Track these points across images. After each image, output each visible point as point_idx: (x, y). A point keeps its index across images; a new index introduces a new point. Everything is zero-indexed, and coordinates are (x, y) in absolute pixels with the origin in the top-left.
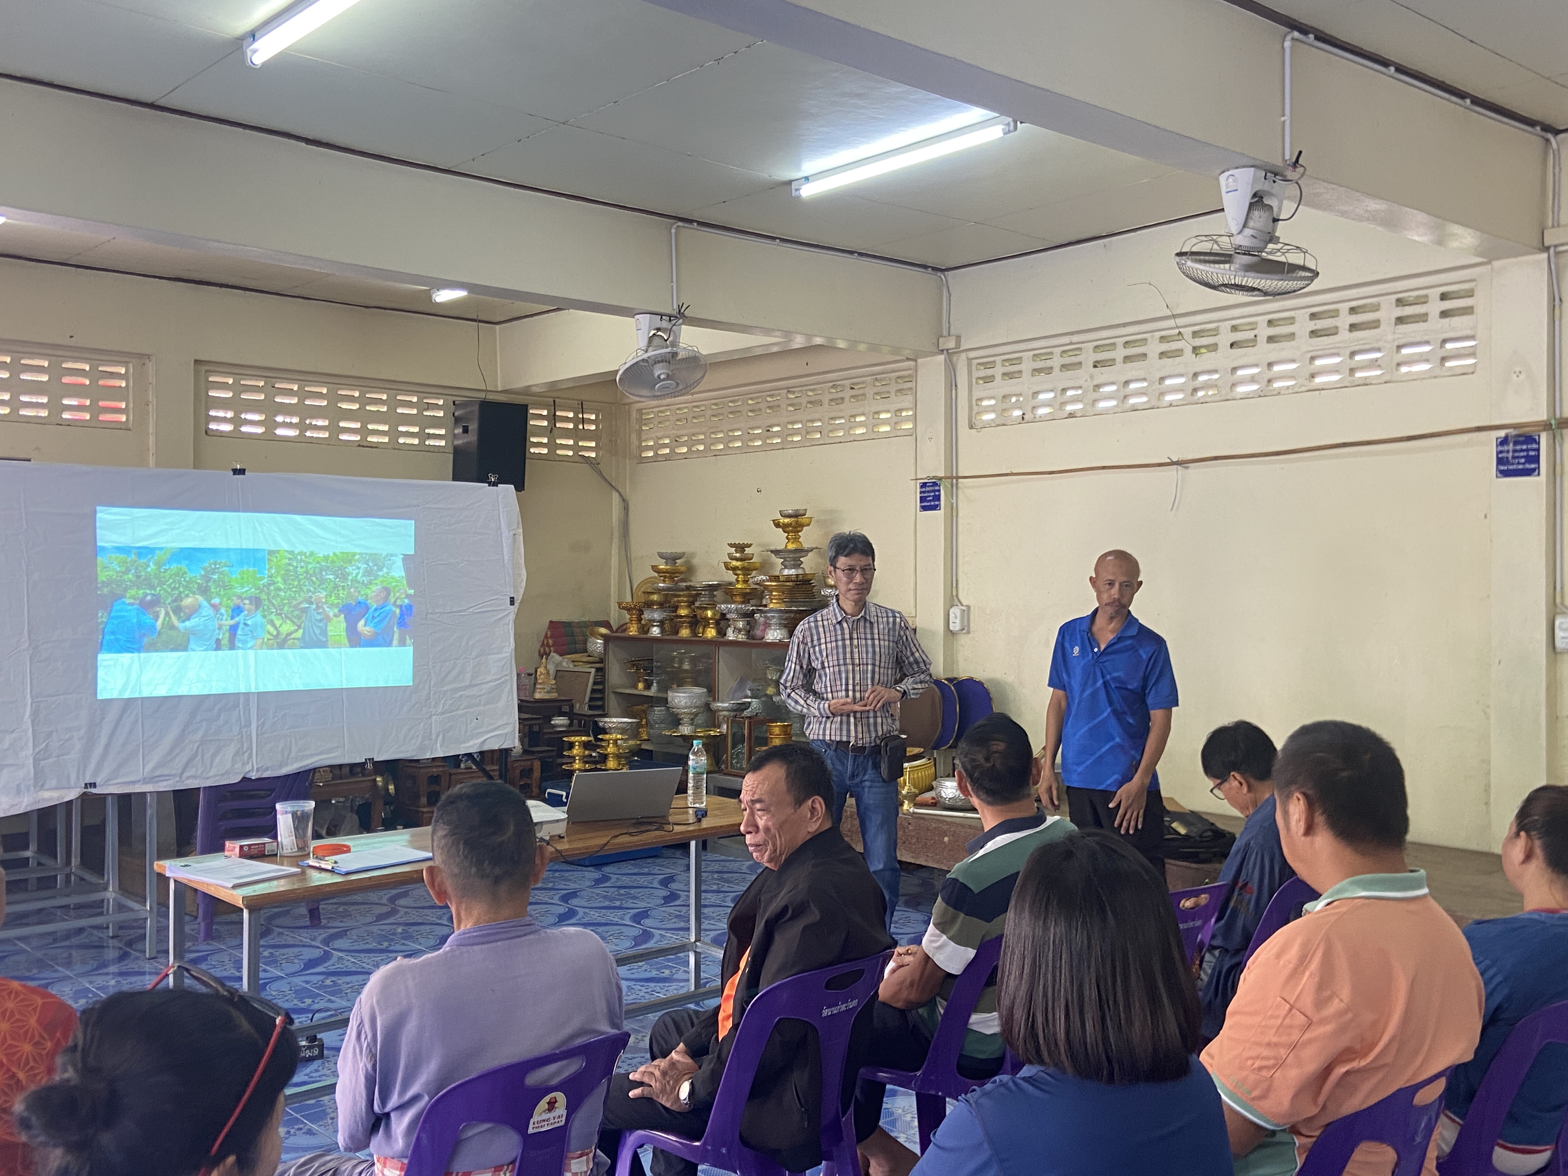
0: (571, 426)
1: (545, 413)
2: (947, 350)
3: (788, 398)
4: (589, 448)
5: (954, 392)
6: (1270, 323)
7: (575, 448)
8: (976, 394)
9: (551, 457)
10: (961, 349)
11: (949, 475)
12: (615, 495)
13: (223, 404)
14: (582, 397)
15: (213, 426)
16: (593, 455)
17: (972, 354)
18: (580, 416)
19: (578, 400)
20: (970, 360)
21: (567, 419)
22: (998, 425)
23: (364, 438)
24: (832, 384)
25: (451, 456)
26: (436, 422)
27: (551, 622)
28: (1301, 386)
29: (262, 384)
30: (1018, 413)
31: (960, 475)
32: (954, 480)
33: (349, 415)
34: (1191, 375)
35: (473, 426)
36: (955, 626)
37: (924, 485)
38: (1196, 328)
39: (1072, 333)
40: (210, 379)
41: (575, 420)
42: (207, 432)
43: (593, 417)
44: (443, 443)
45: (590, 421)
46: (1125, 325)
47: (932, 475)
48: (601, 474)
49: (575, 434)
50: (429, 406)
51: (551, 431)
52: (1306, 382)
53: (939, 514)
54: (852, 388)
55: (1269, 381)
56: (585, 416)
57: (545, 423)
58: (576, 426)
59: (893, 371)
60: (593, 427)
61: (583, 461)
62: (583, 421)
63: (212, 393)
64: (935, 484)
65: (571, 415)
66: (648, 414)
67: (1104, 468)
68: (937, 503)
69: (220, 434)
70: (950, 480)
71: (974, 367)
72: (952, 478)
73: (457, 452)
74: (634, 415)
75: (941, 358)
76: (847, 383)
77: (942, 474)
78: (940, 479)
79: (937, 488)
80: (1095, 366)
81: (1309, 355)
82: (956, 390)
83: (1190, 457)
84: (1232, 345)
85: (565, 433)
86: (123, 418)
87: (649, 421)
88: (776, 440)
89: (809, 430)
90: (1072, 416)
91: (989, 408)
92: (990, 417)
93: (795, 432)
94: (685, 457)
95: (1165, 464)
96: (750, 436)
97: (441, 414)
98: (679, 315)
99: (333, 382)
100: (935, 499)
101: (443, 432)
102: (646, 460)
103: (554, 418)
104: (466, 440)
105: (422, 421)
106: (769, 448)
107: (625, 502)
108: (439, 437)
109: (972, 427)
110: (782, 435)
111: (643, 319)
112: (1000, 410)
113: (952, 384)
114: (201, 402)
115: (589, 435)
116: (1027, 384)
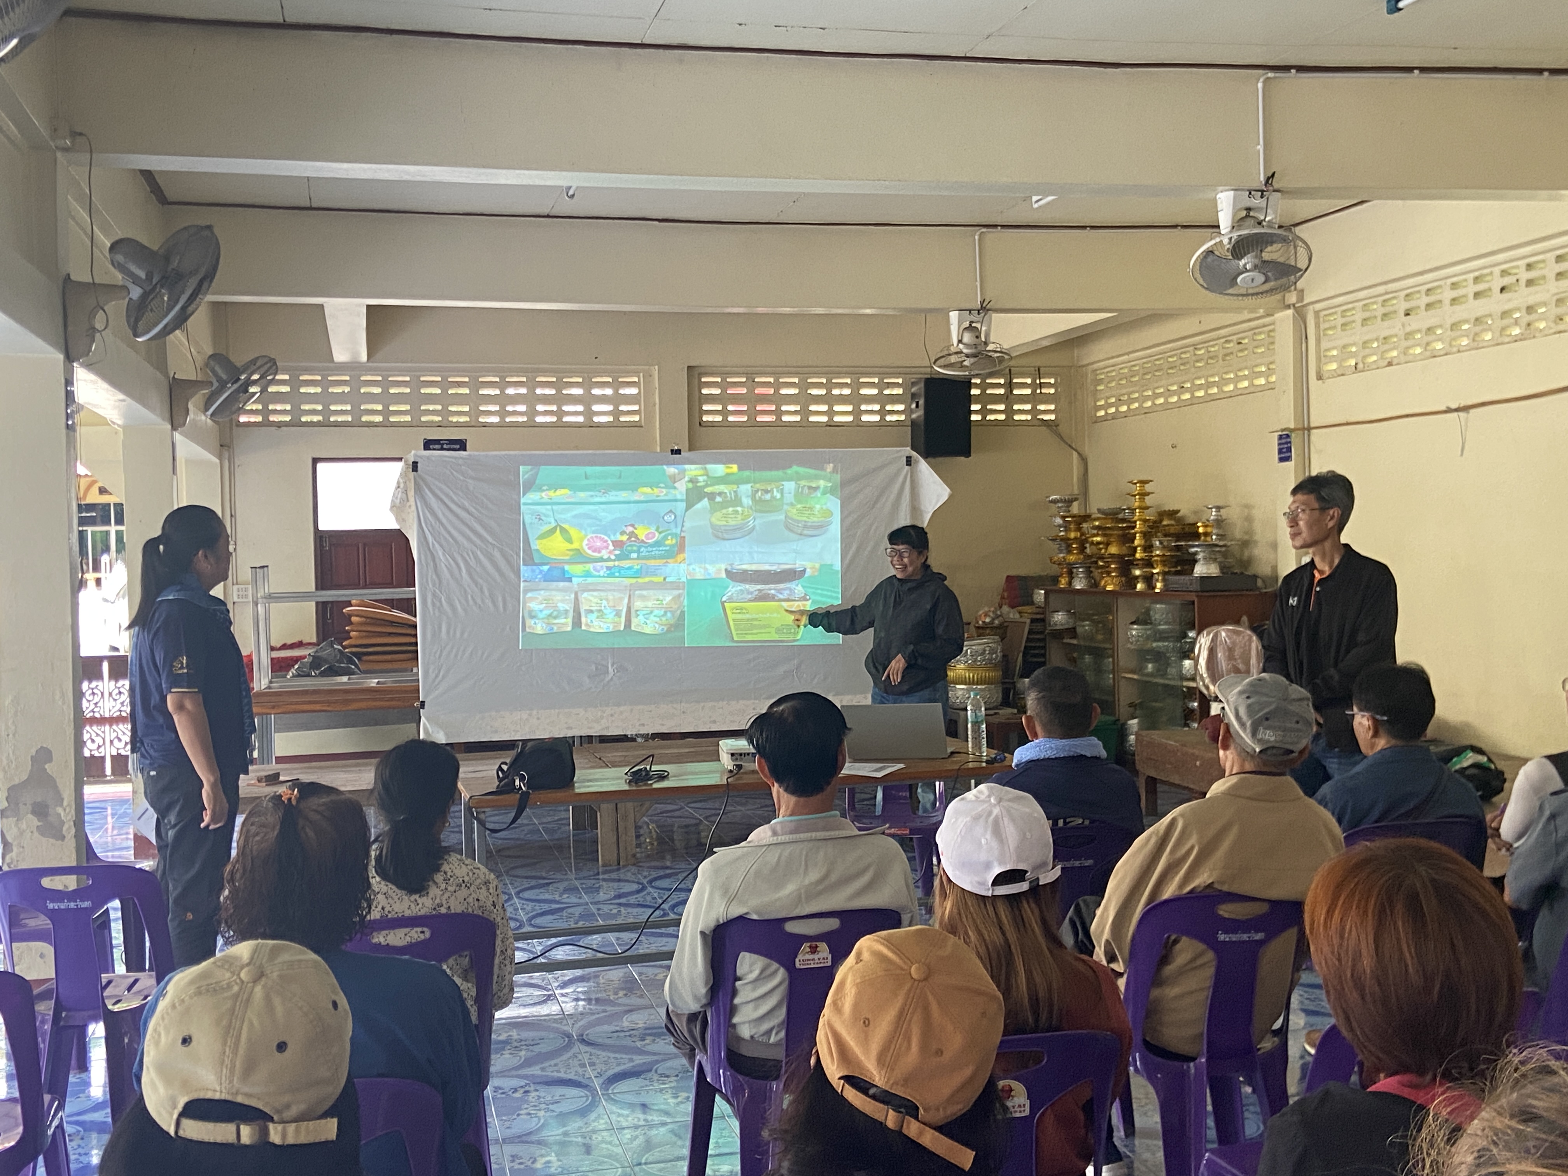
0: (1028, 391)
1: (1002, 381)
2: (1294, 305)
3: (1195, 355)
4: (1048, 412)
5: (1304, 345)
6: (1529, 267)
7: (1034, 412)
8: (1324, 345)
9: (1009, 422)
10: (1305, 302)
11: (1300, 426)
12: (1075, 454)
13: (711, 399)
14: (1038, 364)
15: (705, 418)
16: (1053, 417)
17: (1318, 306)
18: (1038, 382)
19: (1035, 367)
20: (1317, 313)
21: (1023, 385)
22: (1339, 376)
23: (831, 419)
24: (1224, 340)
25: (910, 428)
26: (894, 399)
27: (1008, 577)
28: (1551, 328)
29: (744, 380)
30: (1353, 362)
31: (1312, 425)
32: (1306, 432)
33: (818, 399)
34: (1473, 320)
35: (921, 402)
37: (1280, 437)
38: (1477, 274)
39: (1386, 283)
40: (703, 380)
41: (1033, 386)
42: (702, 423)
43: (1052, 381)
44: (902, 417)
45: (1049, 385)
46: (1421, 273)
47: (1283, 427)
48: (1059, 436)
49: (1033, 399)
50: (890, 385)
51: (1008, 398)
52: (1552, 325)
53: (1290, 465)
54: (1240, 343)
55: (1529, 325)
56: (1042, 381)
57: (1002, 391)
58: (1034, 392)
59: (1264, 326)
60: (1052, 391)
61: (1040, 423)
62: (1041, 385)
63: (705, 391)
64: (1288, 436)
65: (1029, 381)
66: (1101, 374)
67: (1407, 416)
68: (1288, 454)
69: (712, 424)
70: (1300, 432)
71: (1321, 320)
72: (1304, 429)
73: (914, 423)
74: (1090, 376)
75: (1290, 312)
76: (1234, 338)
77: (1292, 426)
78: (1292, 430)
79: (1288, 440)
80: (1407, 314)
81: (1555, 298)
82: (1307, 343)
83: (1470, 402)
84: (1502, 289)
85: (1022, 399)
86: (636, 418)
87: (1100, 382)
88: (1187, 396)
89: (1209, 385)
90: (1390, 364)
91: (1333, 359)
92: (1334, 366)
93: (1200, 388)
94: (1125, 416)
95: (1449, 411)
96: (1169, 393)
97: (900, 391)
98: (984, 309)
99: (804, 372)
100: (1289, 450)
101: (901, 407)
102: (1097, 420)
103: (1010, 386)
104: (918, 414)
105: (882, 399)
106: (1181, 404)
107: (1084, 460)
108: (897, 413)
109: (1320, 377)
110: (1191, 391)
111: (954, 316)
112: (1340, 360)
113: (1302, 337)
114: (695, 401)
115: (1047, 399)
116: (1358, 334)
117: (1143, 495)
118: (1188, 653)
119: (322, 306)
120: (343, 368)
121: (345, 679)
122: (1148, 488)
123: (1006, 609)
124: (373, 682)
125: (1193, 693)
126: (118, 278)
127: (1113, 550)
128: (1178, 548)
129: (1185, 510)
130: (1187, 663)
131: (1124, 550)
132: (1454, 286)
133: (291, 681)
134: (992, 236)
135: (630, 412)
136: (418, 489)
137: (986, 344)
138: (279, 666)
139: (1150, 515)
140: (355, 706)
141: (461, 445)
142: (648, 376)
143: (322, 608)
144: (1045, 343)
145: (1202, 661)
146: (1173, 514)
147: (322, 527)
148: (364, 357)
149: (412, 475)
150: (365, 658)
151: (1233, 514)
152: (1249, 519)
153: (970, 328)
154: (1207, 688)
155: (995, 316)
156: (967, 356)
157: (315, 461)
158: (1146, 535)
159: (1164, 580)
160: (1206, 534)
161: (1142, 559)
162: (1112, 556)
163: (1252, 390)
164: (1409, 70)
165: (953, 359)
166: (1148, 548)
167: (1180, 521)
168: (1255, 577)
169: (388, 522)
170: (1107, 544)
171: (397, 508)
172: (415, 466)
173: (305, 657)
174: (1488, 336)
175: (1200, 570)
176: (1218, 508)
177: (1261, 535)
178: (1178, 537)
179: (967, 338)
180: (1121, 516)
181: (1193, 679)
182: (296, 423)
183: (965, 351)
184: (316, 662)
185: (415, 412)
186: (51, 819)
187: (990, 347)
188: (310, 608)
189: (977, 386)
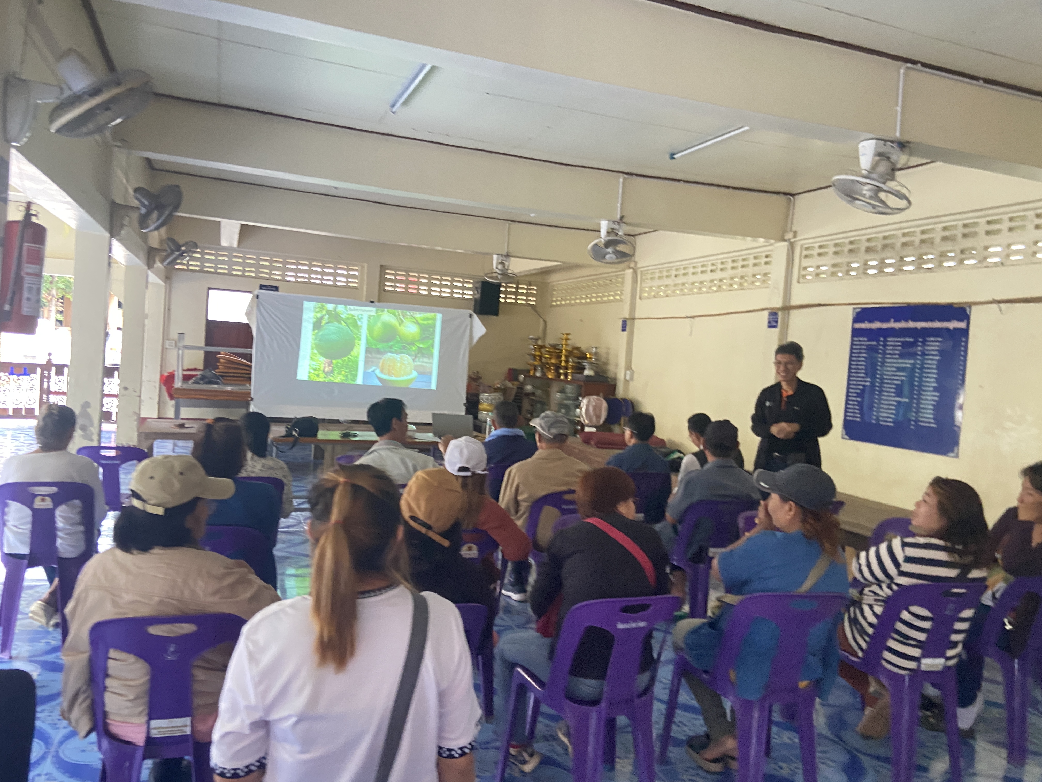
0: (525, 291)
1: (514, 286)
2: (633, 268)
3: (593, 283)
4: (532, 301)
5: (635, 285)
6: (722, 263)
7: (527, 300)
8: (644, 285)
9: (516, 303)
10: (637, 267)
12: (541, 319)
13: (389, 280)
14: (530, 280)
15: (386, 288)
16: (534, 303)
17: (642, 269)
18: (529, 287)
19: (528, 281)
20: (642, 272)
21: (523, 288)
22: (648, 299)
23: (440, 294)
25: (473, 302)
26: (468, 289)
27: (509, 368)
28: (727, 289)
29: (404, 273)
30: (653, 293)
31: (635, 317)
32: (633, 320)
33: (436, 285)
34: (699, 282)
35: (480, 291)
36: (628, 378)
37: (623, 321)
39: (668, 263)
40: (386, 271)
41: (527, 289)
42: (385, 290)
43: (535, 288)
44: (471, 297)
45: (534, 289)
46: (682, 261)
47: (623, 317)
48: (536, 311)
49: (526, 295)
50: (467, 282)
51: (516, 293)
52: (728, 287)
53: (625, 333)
54: (611, 281)
55: (720, 286)
56: (531, 287)
57: (514, 290)
58: (527, 291)
59: (621, 275)
60: (535, 292)
61: (529, 305)
62: (531, 289)
63: (387, 276)
64: (626, 321)
65: (526, 287)
66: (555, 287)
67: (673, 318)
68: (625, 329)
69: (389, 291)
71: (643, 275)
72: (633, 318)
73: (476, 300)
74: (551, 287)
75: (631, 270)
77: (629, 317)
78: (628, 319)
79: (626, 323)
80: (675, 277)
81: (730, 277)
82: (637, 284)
83: (695, 315)
84: (711, 271)
85: (522, 294)
86: (356, 285)
87: (555, 290)
88: (588, 300)
89: (598, 297)
90: (667, 296)
91: (646, 291)
92: (646, 295)
93: (594, 297)
94: (563, 305)
95: (688, 317)
96: (582, 298)
97: (471, 286)
98: (508, 256)
99: (431, 273)
100: (626, 327)
101: (471, 293)
102: (553, 306)
103: (517, 288)
104: (478, 296)
105: (463, 288)
106: (587, 303)
107: (545, 322)
108: (469, 295)
109: (640, 298)
110: (590, 298)
111: (495, 257)
112: (649, 293)
113: (635, 281)
114: (382, 280)
115: (533, 295)
116: (657, 283)
117: (567, 339)
118: (578, 406)
119: (219, 222)
120: (225, 249)
121: (215, 386)
122: (569, 337)
123: (507, 382)
124: (229, 388)
125: (579, 423)
126: (136, 203)
127: (553, 361)
128: (579, 363)
129: (583, 347)
130: (578, 410)
131: (558, 362)
132: (694, 267)
133: (190, 385)
134: (514, 225)
135: (354, 282)
136: (258, 306)
137: (507, 270)
138: (186, 378)
139: (569, 348)
140: (219, 398)
141: (276, 289)
142: (363, 267)
143: (207, 354)
144: (534, 272)
145: (584, 410)
146: (578, 348)
147: (209, 318)
148: (235, 245)
149: (256, 300)
150: (225, 378)
151: (602, 351)
152: (608, 354)
153: (502, 263)
154: (584, 421)
155: (512, 259)
156: (499, 274)
157: (209, 289)
158: (567, 357)
159: (572, 376)
160: (591, 358)
161: (564, 366)
162: (552, 363)
163: (615, 301)
164: (679, 181)
165: (494, 275)
166: (567, 362)
167: (580, 351)
168: (608, 377)
169: (243, 319)
170: (550, 358)
171: (248, 314)
172: (257, 297)
173: (197, 375)
174: (704, 289)
175: (587, 372)
176: (596, 348)
177: (612, 361)
178: (579, 358)
179: (500, 267)
180: (557, 347)
181: (579, 417)
182: (201, 271)
183: (499, 272)
184: (203, 378)
185: (257, 272)
186: (88, 432)
187: (509, 271)
188: (201, 354)
189: (504, 287)
